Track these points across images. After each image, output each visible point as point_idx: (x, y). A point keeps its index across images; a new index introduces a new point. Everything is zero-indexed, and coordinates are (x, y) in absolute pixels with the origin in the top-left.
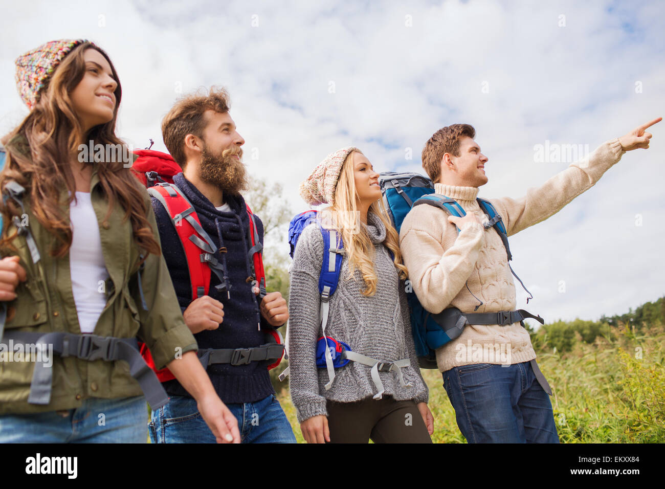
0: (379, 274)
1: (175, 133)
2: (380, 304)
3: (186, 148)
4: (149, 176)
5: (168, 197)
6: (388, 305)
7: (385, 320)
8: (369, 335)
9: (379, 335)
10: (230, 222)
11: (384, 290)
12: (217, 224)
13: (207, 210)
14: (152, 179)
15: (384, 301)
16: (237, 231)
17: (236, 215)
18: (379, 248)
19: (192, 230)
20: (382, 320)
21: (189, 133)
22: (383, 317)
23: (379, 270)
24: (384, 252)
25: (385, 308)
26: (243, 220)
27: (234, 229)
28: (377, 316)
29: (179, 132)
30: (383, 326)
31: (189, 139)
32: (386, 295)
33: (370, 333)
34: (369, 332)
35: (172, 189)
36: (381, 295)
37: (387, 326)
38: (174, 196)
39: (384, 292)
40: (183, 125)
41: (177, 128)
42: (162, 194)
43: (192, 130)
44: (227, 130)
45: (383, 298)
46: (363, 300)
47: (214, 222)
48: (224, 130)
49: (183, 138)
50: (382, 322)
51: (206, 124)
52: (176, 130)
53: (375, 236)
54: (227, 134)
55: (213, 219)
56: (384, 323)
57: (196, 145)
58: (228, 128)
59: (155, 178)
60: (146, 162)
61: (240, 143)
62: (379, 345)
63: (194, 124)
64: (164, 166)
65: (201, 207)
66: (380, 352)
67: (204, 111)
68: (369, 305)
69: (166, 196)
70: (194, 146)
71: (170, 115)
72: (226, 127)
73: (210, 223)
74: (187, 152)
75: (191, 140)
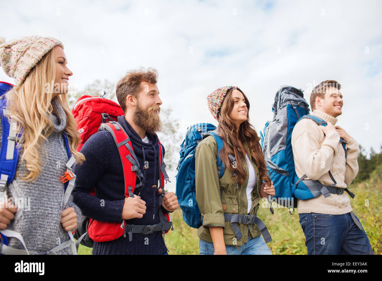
0: (50, 162)
1: (122, 92)
2: (47, 191)
3: (126, 102)
4: (103, 116)
5: (115, 130)
6: (55, 192)
7: (49, 206)
8: (29, 220)
9: (40, 220)
10: (149, 149)
11: (52, 178)
12: (143, 150)
13: (137, 142)
14: (105, 118)
15: (51, 188)
16: (153, 155)
17: (153, 145)
18: (56, 137)
19: (128, 152)
20: (46, 205)
21: (130, 94)
22: (48, 202)
23: (51, 158)
24: (61, 142)
25: (51, 194)
26: (156, 148)
27: (151, 154)
28: (42, 201)
29: (125, 92)
30: (47, 212)
31: (129, 98)
32: (53, 183)
33: (30, 218)
34: (30, 216)
35: (117, 126)
36: (49, 182)
37: (51, 211)
38: (118, 130)
39: (52, 180)
40: (127, 88)
41: (124, 90)
42: (112, 128)
43: (132, 92)
44: (153, 95)
45: (50, 185)
46: (26, 185)
47: (141, 149)
48: (150, 95)
49: (126, 96)
50: (46, 207)
51: (141, 90)
52: (123, 91)
53: (55, 125)
54: (152, 97)
55: (141, 148)
56: (49, 208)
57: (132, 101)
58: (153, 94)
59: (107, 117)
60: (102, 107)
61: (159, 104)
62: (39, 229)
63: (133, 90)
64: (112, 110)
65: (135, 140)
66: (39, 235)
67: (141, 82)
68: (33, 191)
69: (114, 130)
70: (132, 102)
71: (121, 81)
72: (152, 93)
73: (139, 150)
74: (127, 104)
75: (130, 98)
